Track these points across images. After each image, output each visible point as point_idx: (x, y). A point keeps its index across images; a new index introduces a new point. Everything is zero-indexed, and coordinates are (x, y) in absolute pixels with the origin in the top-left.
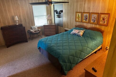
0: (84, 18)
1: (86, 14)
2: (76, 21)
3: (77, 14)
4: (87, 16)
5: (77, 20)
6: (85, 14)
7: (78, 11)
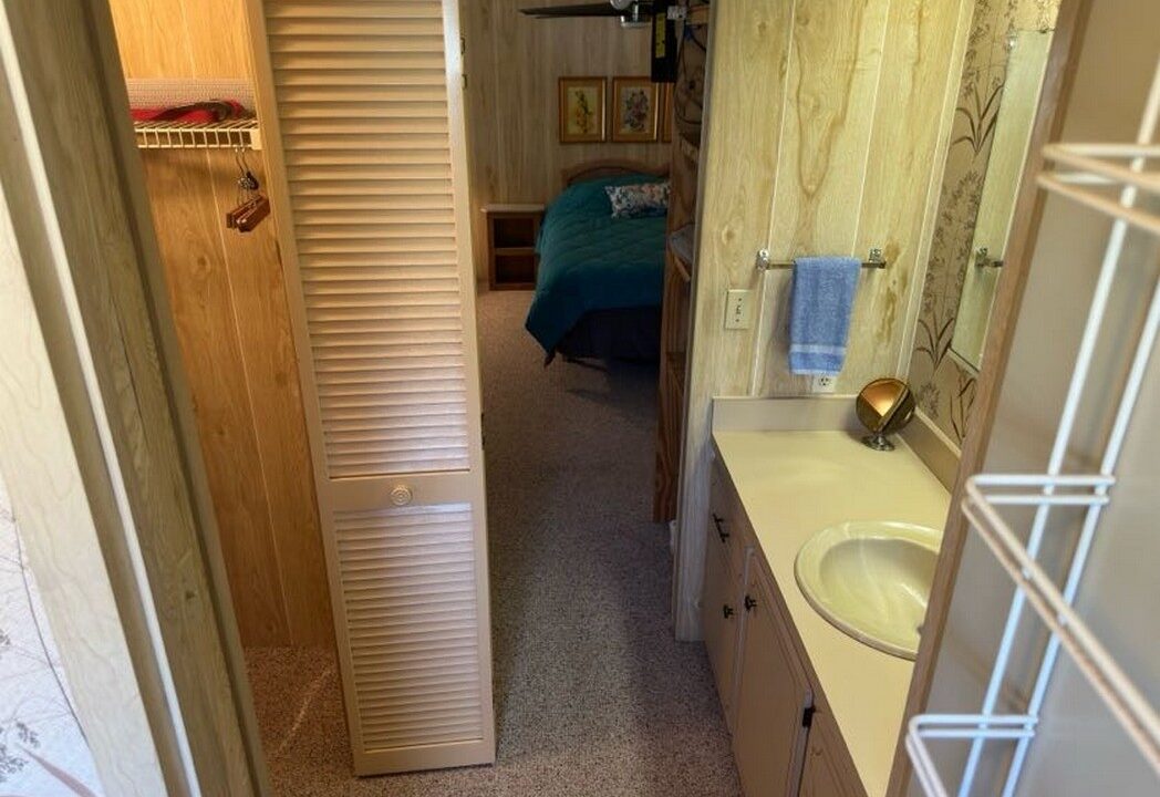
0: (624, 112)
1: (636, 89)
2: (565, 140)
3: (572, 90)
4: (645, 99)
5: (574, 129)
6: (628, 91)
7: (579, 71)
